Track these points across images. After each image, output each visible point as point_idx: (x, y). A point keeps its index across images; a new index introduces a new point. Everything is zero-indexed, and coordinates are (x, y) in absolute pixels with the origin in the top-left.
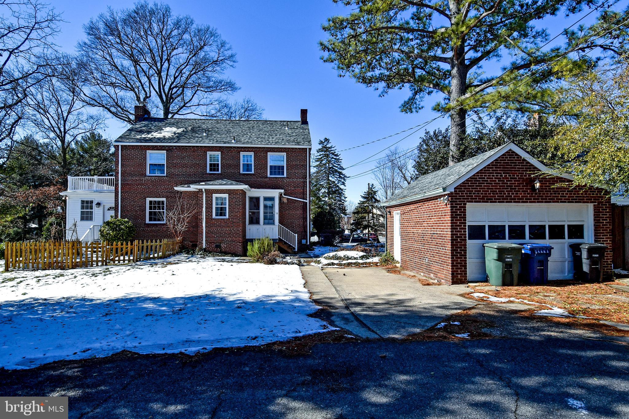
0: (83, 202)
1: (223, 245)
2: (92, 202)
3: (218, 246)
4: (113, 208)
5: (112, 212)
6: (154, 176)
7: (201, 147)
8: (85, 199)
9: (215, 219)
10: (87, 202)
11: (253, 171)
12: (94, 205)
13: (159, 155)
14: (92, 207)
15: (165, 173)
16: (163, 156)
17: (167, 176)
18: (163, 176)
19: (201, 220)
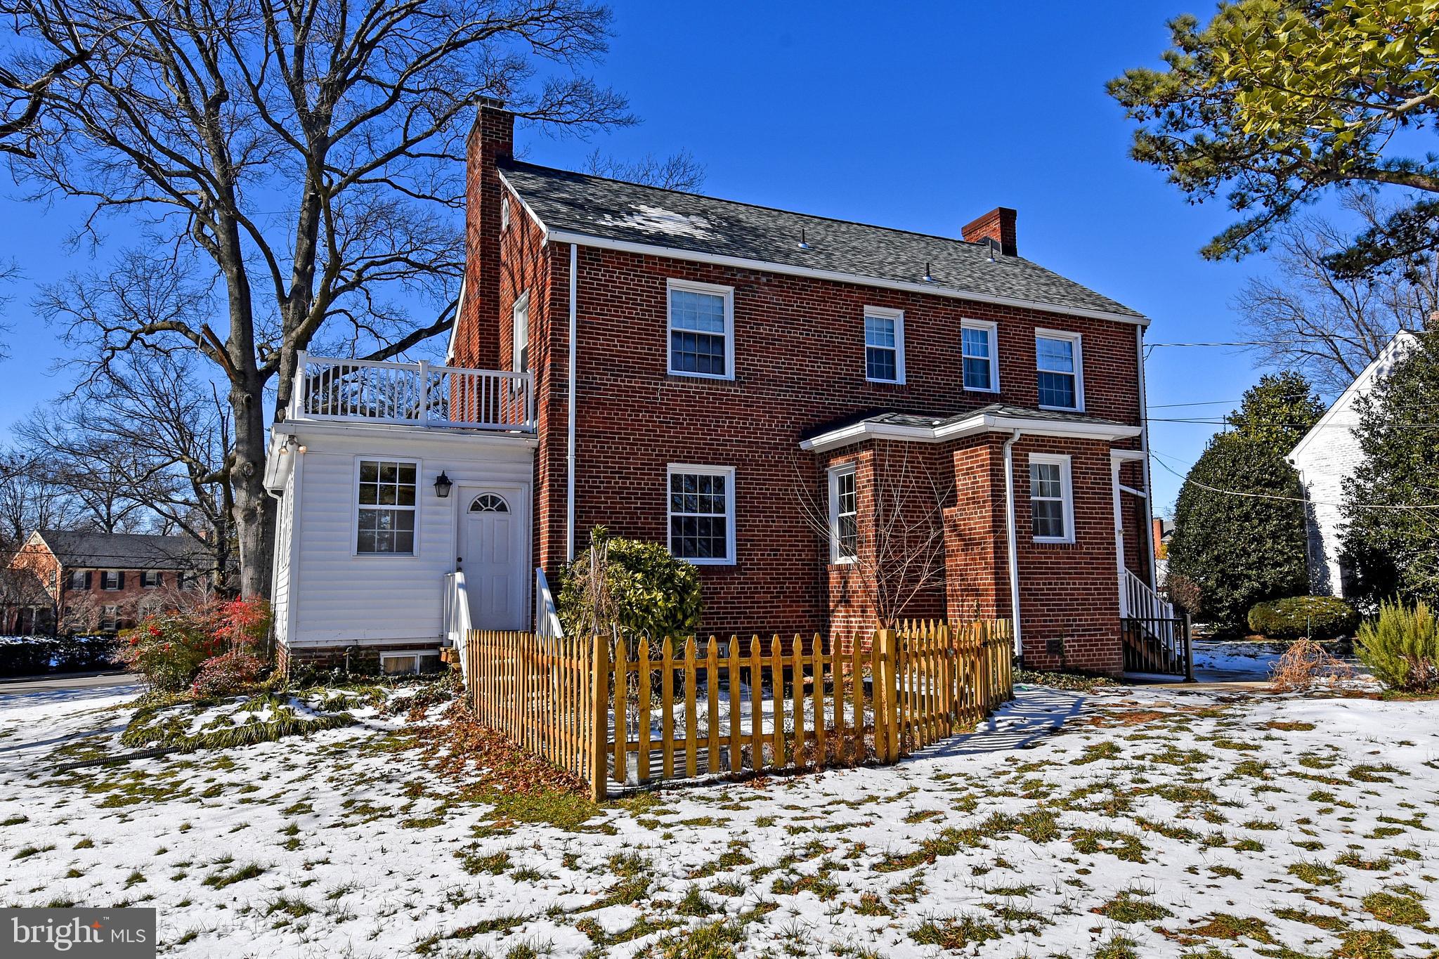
0: (368, 473)
1: (1067, 643)
2: (409, 474)
3: (1055, 648)
4: (494, 500)
5: (487, 517)
6: (697, 380)
7: (849, 285)
8: (380, 460)
9: (1042, 545)
10: (389, 474)
11: (995, 388)
12: (418, 484)
13: (705, 302)
14: (408, 497)
15: (730, 373)
16: (718, 304)
17: (739, 381)
18: (726, 382)
19: (1000, 547)
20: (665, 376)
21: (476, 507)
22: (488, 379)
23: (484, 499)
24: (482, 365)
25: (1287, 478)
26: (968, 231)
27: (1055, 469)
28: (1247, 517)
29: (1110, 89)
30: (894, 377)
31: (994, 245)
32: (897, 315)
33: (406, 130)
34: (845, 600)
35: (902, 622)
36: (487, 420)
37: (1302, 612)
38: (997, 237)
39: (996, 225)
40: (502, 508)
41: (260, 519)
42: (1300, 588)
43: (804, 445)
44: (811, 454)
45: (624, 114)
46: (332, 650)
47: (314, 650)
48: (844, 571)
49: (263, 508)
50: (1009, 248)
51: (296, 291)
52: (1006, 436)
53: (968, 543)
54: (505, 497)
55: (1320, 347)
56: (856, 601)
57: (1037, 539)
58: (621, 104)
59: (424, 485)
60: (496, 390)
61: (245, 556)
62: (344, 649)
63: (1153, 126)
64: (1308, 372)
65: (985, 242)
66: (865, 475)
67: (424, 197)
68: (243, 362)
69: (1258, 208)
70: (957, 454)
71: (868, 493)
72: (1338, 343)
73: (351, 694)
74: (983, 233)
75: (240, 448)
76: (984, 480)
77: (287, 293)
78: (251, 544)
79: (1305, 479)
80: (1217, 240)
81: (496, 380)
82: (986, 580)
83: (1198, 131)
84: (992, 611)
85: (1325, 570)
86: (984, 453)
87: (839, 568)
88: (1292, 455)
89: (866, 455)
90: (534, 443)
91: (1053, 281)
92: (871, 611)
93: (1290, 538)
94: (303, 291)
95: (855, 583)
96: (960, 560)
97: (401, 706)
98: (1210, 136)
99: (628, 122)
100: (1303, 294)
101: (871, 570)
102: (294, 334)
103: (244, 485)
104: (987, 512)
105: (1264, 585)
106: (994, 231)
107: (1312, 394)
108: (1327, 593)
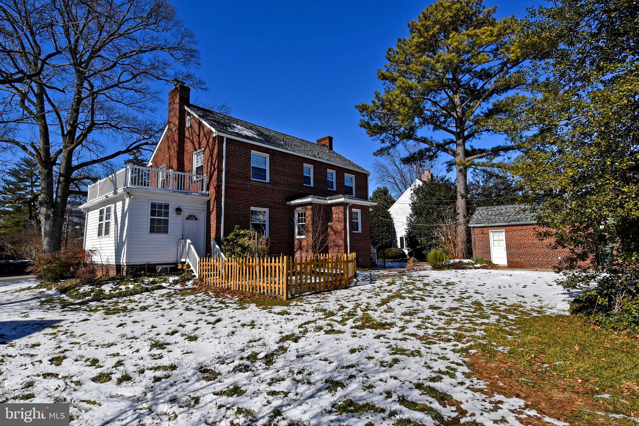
2: (167, 206)
4: (194, 216)
5: (191, 222)
6: (259, 182)
7: (300, 157)
8: (157, 202)
9: (355, 233)
10: (160, 206)
11: (335, 189)
12: (170, 210)
13: (261, 158)
14: (167, 214)
15: (268, 180)
16: (264, 159)
17: (270, 183)
18: (267, 183)
19: (346, 234)
20: (251, 180)
21: (188, 219)
22: (181, 175)
23: (190, 216)
24: (178, 170)
25: (388, 216)
26: (319, 141)
27: (357, 213)
28: (379, 226)
29: (357, 107)
30: (310, 184)
31: (327, 146)
32: (311, 167)
33: (119, 78)
34: (301, 248)
35: (320, 255)
36: (181, 189)
37: (392, 252)
38: (328, 144)
39: (327, 141)
40: (196, 219)
41: (52, 219)
42: (390, 246)
43: (288, 203)
44: (289, 206)
45: (204, 87)
46: (141, 265)
47: (134, 265)
48: (300, 241)
49: (53, 214)
50: (331, 148)
51: (69, 132)
52: (347, 204)
53: (336, 232)
54: (197, 215)
55: (392, 180)
56: (304, 249)
57: (354, 232)
58: (204, 83)
59: (171, 211)
60: (184, 179)
61: (45, 233)
62: (145, 265)
63: (366, 119)
64: (389, 187)
65: (324, 145)
66: (309, 213)
67: (118, 102)
68: (45, 158)
69: (388, 144)
70: (333, 208)
71: (310, 218)
72: (396, 179)
73: (157, 279)
74: (323, 142)
75: (43, 191)
76: (341, 215)
77: (66, 132)
78: (48, 228)
79: (392, 217)
80: (378, 151)
81: (184, 176)
82: (341, 242)
83: (377, 122)
84: (343, 251)
85: (396, 241)
86: (342, 208)
87: (298, 239)
88: (389, 210)
89: (310, 207)
90: (208, 198)
91: (345, 160)
92: (310, 251)
93: (389, 232)
94: (71, 133)
95: (304, 243)
96: (334, 237)
97: (176, 282)
98: (379, 124)
99: (205, 89)
100: (389, 166)
101: (311, 240)
102: (68, 149)
103: (45, 205)
104: (342, 225)
105: (383, 245)
106: (327, 142)
107: (389, 193)
108: (397, 247)
